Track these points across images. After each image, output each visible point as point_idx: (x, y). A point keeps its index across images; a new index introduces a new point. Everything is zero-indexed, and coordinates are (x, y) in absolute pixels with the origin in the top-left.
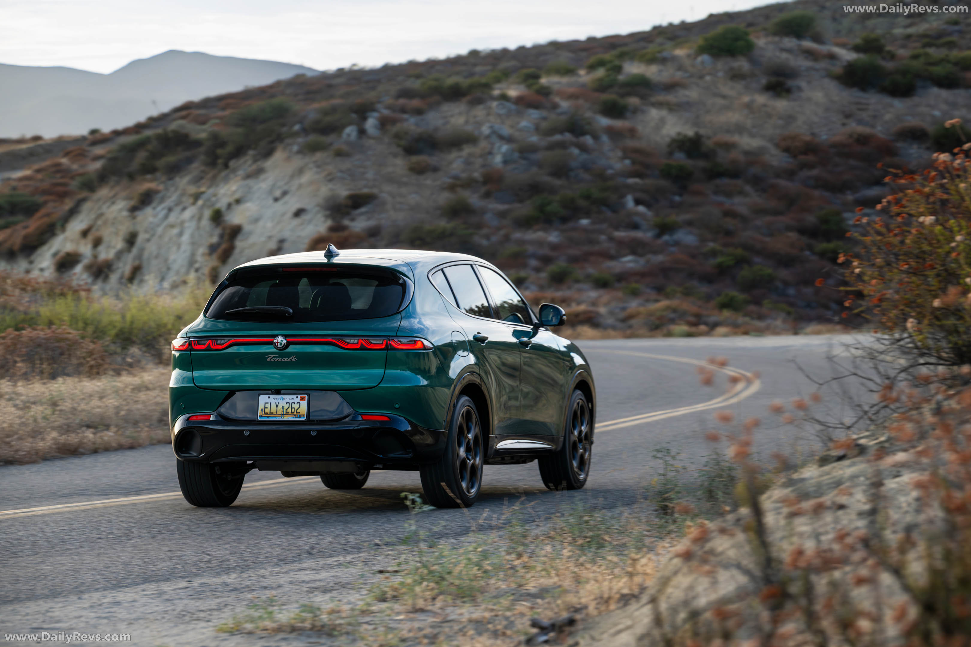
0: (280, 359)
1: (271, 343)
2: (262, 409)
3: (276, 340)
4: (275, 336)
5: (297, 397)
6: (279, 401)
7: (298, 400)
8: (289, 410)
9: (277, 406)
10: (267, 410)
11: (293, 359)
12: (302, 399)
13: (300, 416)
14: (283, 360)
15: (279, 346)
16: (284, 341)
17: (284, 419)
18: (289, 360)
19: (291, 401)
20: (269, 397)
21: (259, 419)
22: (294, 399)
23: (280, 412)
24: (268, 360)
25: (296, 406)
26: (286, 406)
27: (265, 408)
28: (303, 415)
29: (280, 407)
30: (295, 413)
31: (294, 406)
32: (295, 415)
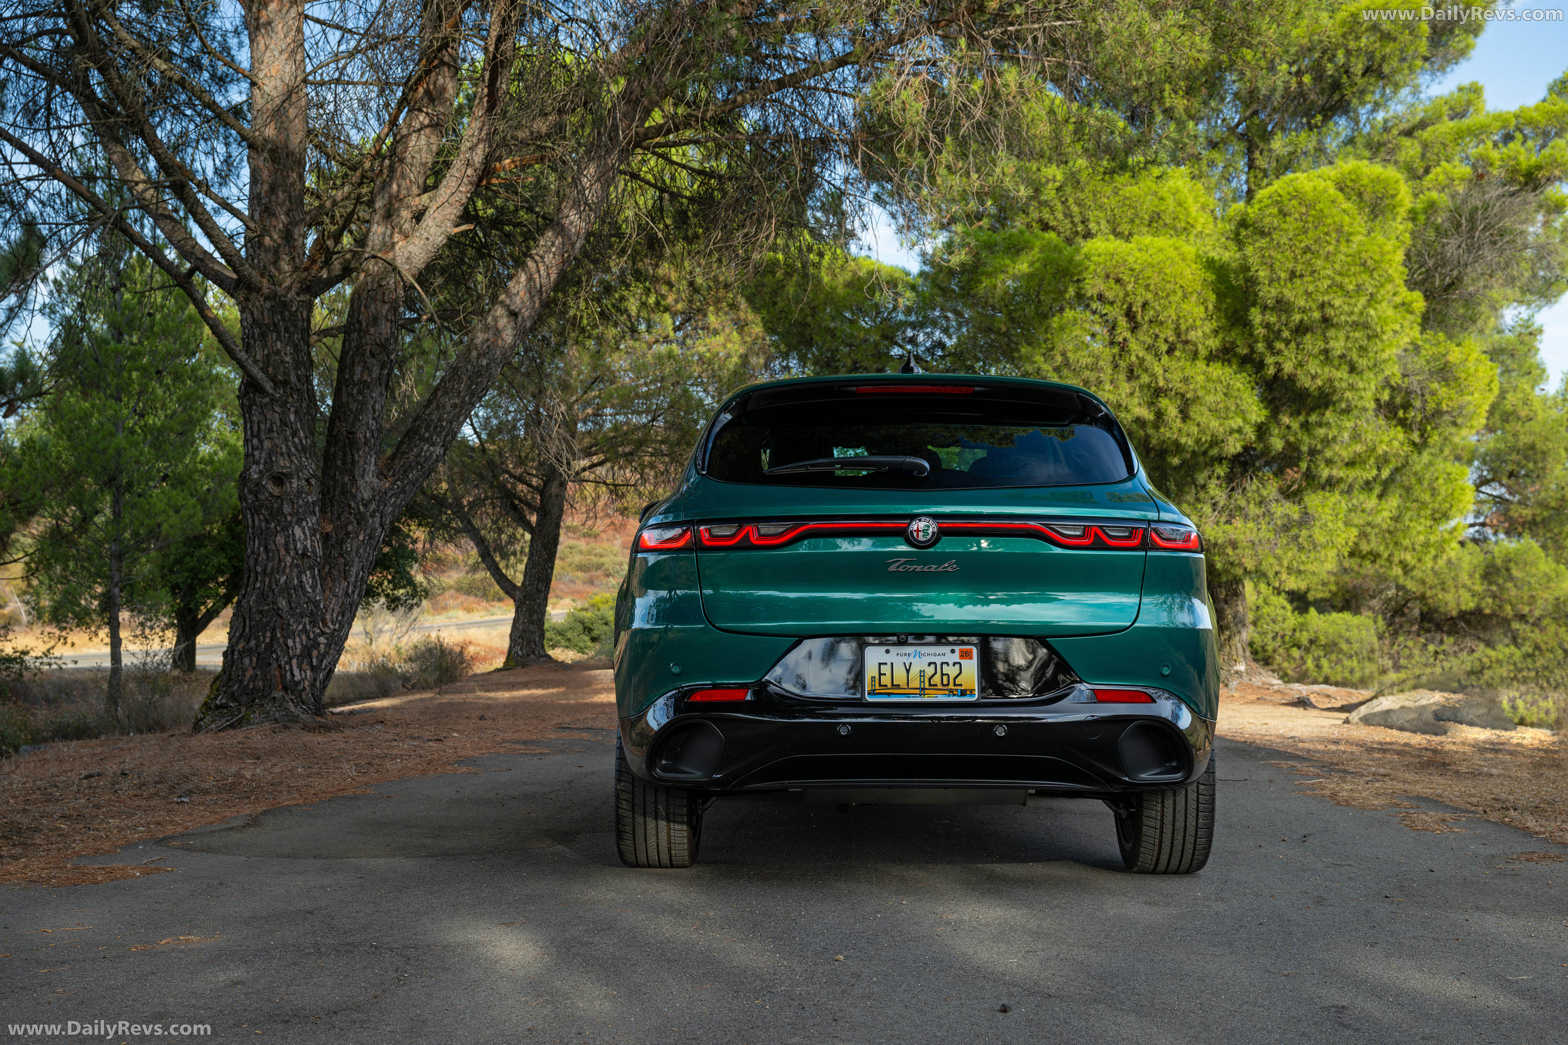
0: (919, 568)
1: (903, 534)
2: (873, 678)
3: (914, 526)
4: (914, 517)
5: (953, 651)
6: (911, 659)
7: (956, 657)
8: (937, 679)
9: (908, 671)
10: (886, 680)
11: (949, 566)
12: (966, 655)
13: (963, 693)
14: (926, 569)
15: (921, 538)
16: (933, 528)
17: (926, 699)
18: (940, 569)
19: (938, 660)
20: (887, 651)
21: (870, 699)
22: (946, 654)
23: (915, 683)
24: (892, 568)
25: (952, 671)
26: (930, 671)
27: (880, 674)
28: (972, 691)
29: (914, 672)
30: (951, 686)
31: (946, 670)
32: (951, 691)
